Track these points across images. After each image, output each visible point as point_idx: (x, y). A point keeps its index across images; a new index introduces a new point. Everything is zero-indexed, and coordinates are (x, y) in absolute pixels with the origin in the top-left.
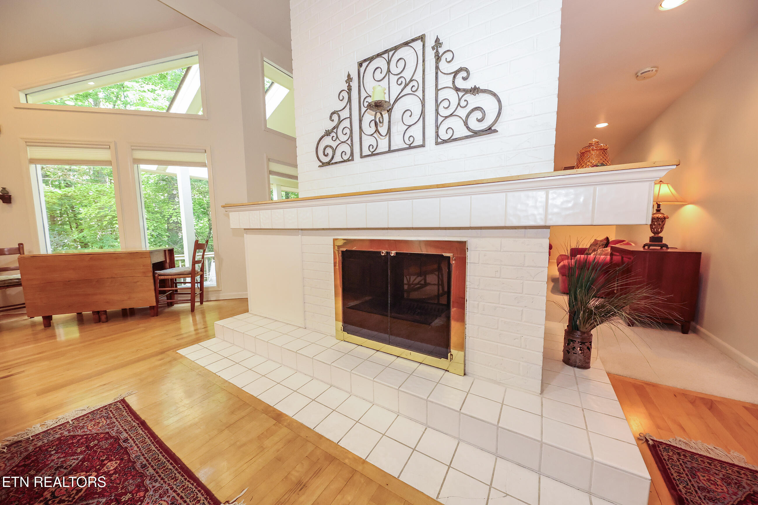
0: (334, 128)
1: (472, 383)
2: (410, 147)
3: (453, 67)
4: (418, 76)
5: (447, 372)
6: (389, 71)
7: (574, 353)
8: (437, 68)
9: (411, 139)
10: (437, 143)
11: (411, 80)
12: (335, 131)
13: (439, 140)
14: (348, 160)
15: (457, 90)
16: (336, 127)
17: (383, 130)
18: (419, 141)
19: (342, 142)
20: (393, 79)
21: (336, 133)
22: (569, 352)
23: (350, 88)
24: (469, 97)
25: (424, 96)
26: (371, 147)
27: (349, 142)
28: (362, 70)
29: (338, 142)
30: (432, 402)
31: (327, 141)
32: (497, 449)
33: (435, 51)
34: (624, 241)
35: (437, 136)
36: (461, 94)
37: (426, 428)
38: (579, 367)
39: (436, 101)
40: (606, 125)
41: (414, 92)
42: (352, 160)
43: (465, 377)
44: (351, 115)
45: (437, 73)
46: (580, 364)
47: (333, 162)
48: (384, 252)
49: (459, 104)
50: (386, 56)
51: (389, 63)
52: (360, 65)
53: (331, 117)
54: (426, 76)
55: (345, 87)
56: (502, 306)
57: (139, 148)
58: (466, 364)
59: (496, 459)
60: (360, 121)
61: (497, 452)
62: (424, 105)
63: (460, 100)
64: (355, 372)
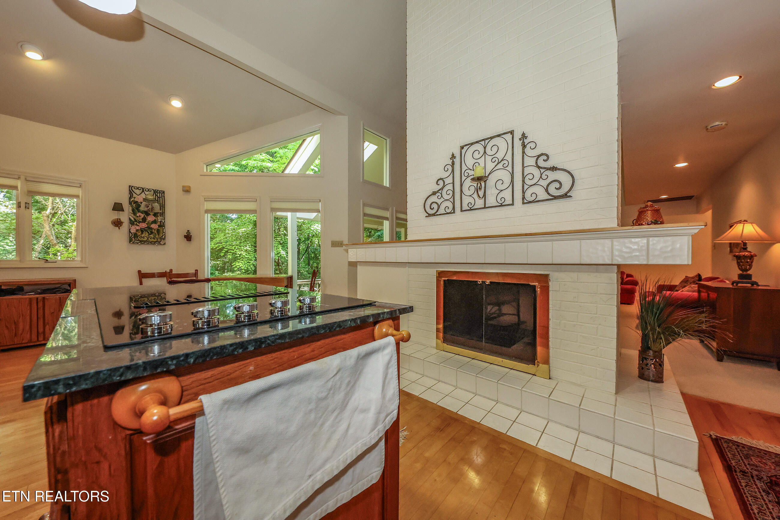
0: (440, 190)
1: (557, 384)
2: (501, 205)
3: (537, 152)
4: (509, 157)
5: (534, 376)
6: (485, 152)
7: (647, 369)
8: (524, 152)
9: (503, 200)
10: (523, 203)
11: (502, 160)
12: (440, 192)
13: (525, 201)
14: (450, 213)
15: (539, 167)
16: (442, 189)
17: (481, 193)
18: (509, 201)
19: (446, 200)
20: (489, 159)
21: (441, 194)
22: (643, 368)
23: (453, 163)
24: (548, 173)
25: (513, 171)
26: (470, 204)
27: (452, 200)
28: (464, 151)
29: (442, 200)
30: (526, 391)
31: (434, 199)
32: (579, 426)
33: (522, 141)
34: (718, 278)
35: (524, 198)
36: (542, 170)
37: (521, 412)
38: (652, 381)
39: (523, 174)
40: (685, 164)
41: (504, 168)
42: (454, 212)
43: (550, 380)
44: (453, 181)
45: (523, 156)
46: (653, 379)
47: (437, 213)
48: (480, 281)
49: (541, 177)
50: (483, 143)
51: (485, 148)
52: (462, 148)
53: (437, 182)
54: (514, 157)
55: (450, 162)
56: (581, 324)
57: (275, 200)
58: (551, 370)
59: (579, 433)
60: (461, 185)
61: (579, 428)
62: (513, 176)
63: (541, 174)
64: (459, 370)
